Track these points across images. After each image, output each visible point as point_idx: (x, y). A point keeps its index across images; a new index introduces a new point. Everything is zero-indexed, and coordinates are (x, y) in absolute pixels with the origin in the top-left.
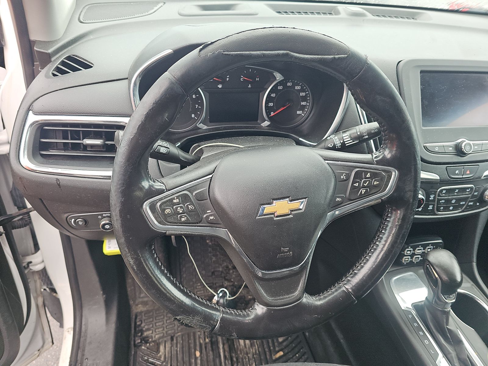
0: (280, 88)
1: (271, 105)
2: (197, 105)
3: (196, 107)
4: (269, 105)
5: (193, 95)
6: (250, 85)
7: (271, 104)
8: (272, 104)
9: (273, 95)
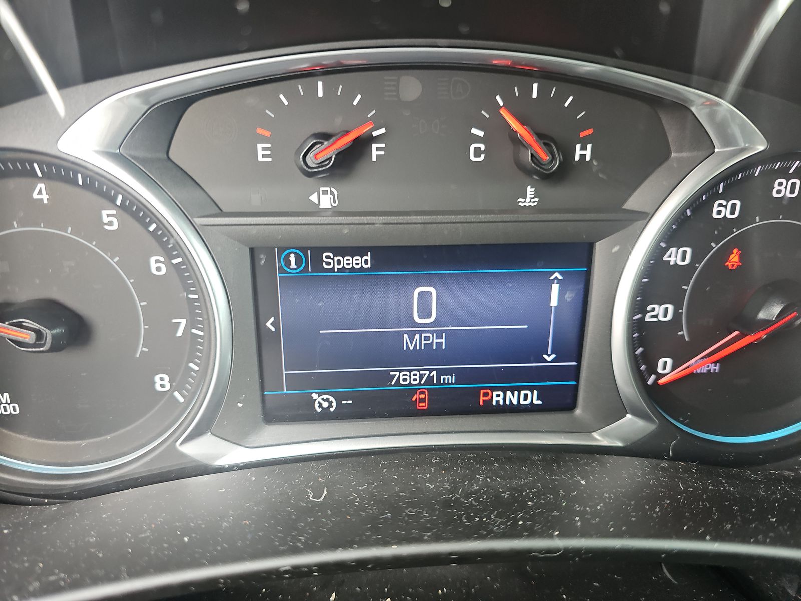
0: (726, 213)
1: (661, 318)
2: (183, 322)
3: (180, 333)
4: (648, 318)
5: (153, 260)
6: (530, 191)
7: (661, 312)
8: (671, 307)
9: (676, 257)
